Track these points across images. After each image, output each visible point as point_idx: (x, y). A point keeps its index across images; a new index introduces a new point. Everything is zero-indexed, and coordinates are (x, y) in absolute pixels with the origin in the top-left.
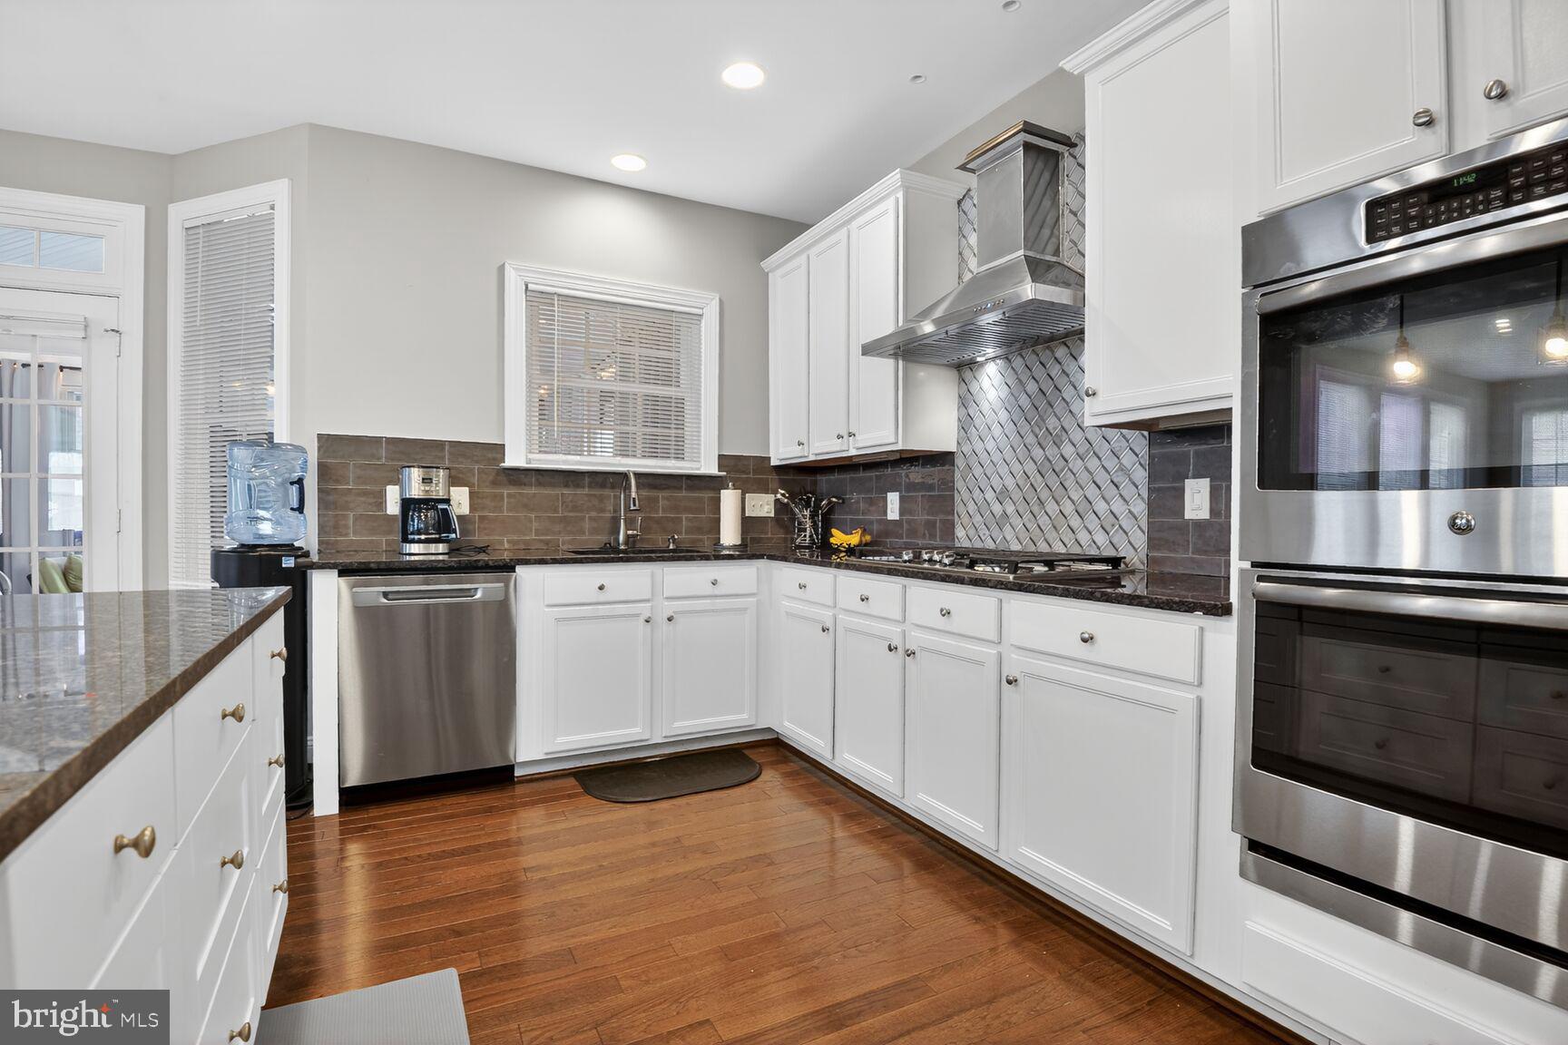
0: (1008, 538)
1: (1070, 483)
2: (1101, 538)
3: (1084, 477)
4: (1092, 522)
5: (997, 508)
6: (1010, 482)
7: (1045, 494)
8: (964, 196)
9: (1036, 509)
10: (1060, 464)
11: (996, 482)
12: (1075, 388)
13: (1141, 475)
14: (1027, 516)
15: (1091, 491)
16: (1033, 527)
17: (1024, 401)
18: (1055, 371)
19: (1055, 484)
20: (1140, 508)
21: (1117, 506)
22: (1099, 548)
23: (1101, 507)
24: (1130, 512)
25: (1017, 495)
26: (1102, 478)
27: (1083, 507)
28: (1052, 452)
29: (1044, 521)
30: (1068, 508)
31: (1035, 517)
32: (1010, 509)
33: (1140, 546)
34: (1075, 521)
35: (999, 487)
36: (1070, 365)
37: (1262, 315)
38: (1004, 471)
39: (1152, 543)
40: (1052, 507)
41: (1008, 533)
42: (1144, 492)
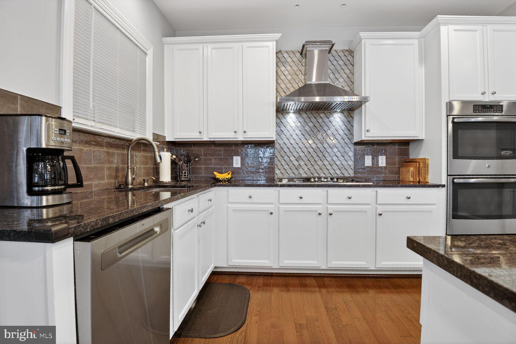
0: (301, 173)
1: (327, 155)
2: (338, 172)
3: (332, 154)
4: (335, 167)
5: (296, 163)
6: (302, 154)
7: (317, 159)
8: (279, 52)
9: (313, 163)
10: (323, 150)
11: (295, 154)
12: (328, 127)
13: (352, 154)
14: (309, 166)
15: (335, 158)
16: (312, 169)
17: (307, 128)
18: (320, 120)
19: (321, 155)
20: (351, 163)
21: (344, 163)
22: (337, 174)
23: (338, 163)
24: (348, 164)
25: (305, 159)
26: (339, 154)
27: (332, 163)
28: (320, 145)
29: (317, 167)
30: (326, 163)
31: (313, 166)
32: (302, 163)
33: (351, 173)
34: (329, 167)
35: (297, 156)
36: (326, 120)
37: (453, 122)
38: (299, 150)
39: (355, 172)
40: (320, 163)
41: (301, 171)
42: (353, 159)
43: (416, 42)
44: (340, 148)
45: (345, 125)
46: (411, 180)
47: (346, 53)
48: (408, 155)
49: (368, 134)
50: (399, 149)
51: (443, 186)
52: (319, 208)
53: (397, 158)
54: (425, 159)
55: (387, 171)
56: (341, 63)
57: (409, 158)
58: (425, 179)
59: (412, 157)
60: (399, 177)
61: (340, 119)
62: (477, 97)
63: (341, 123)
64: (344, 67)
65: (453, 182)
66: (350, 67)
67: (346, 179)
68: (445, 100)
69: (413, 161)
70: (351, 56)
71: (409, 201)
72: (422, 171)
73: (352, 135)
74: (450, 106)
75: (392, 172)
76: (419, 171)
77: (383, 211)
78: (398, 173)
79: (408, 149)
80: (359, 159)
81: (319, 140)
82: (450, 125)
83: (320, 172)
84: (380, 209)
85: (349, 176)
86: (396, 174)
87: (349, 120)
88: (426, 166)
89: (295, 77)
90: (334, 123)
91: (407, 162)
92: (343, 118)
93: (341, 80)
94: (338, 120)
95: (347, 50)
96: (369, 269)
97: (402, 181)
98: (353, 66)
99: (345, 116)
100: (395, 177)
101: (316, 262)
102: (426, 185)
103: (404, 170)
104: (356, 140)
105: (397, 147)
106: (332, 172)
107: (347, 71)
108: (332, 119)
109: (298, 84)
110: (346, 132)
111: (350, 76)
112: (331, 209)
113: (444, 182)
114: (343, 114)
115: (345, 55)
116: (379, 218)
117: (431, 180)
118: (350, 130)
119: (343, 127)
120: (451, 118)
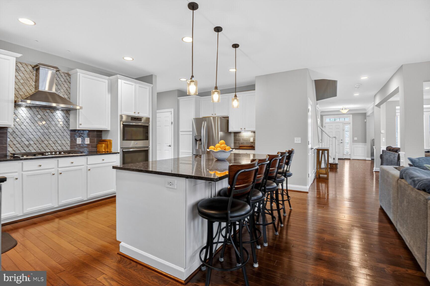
1: (51, 137)
2: (59, 148)
3: (55, 136)
4: (57, 145)
6: (31, 136)
7: (44, 140)
9: (41, 143)
10: (48, 134)
11: (26, 136)
12: (52, 119)
13: (69, 137)
14: (38, 144)
15: (57, 139)
16: (40, 147)
18: (46, 114)
19: (47, 138)
20: (69, 142)
21: (63, 142)
22: (59, 149)
23: (59, 142)
24: (66, 143)
25: (34, 140)
26: (60, 137)
27: (55, 142)
28: (46, 131)
29: (43, 145)
30: (51, 142)
31: (41, 144)
32: (32, 143)
33: (69, 149)
34: (53, 145)
35: (27, 138)
36: (51, 114)
37: (123, 124)
38: (29, 134)
39: (71, 148)
40: (46, 142)
41: (31, 148)
42: (69, 140)
43: (107, 81)
44: (61, 133)
45: (64, 119)
46: (104, 150)
47: (66, 75)
48: (101, 137)
49: (80, 126)
50: (97, 134)
51: (119, 153)
52: (53, 171)
53: (96, 139)
54: (110, 140)
55: (90, 146)
56: (62, 80)
57: (102, 139)
58: (110, 150)
59: (104, 138)
60: (97, 149)
61: (60, 115)
62: (132, 114)
63: (61, 117)
64: (64, 83)
65: (123, 151)
66: (68, 84)
67: (65, 152)
68: (119, 114)
69: (104, 141)
70: (69, 77)
71: (104, 161)
72: (109, 146)
73: (69, 125)
74: (121, 117)
75: (92, 147)
76: (107, 146)
77: (91, 168)
78: (96, 147)
79: (102, 134)
80: (73, 140)
81: (46, 127)
82: (122, 126)
83: (46, 148)
84: (89, 167)
85: (67, 150)
86: (95, 148)
87: (67, 115)
88: (111, 143)
89: (26, 82)
90: (57, 117)
91: (100, 141)
92: (63, 114)
93: (62, 90)
94: (59, 115)
95: (66, 73)
96: (84, 200)
97: (98, 151)
98: (70, 83)
99: (64, 113)
100: (94, 149)
101: (51, 204)
102: (111, 153)
103: (99, 145)
104: (71, 128)
105: (96, 133)
106: (55, 148)
107: (66, 86)
108: (55, 114)
109: (29, 87)
110: (65, 122)
111: (68, 89)
112: (60, 170)
113: (119, 151)
114: (63, 112)
115: (65, 76)
116: (89, 172)
117: (113, 151)
118: (67, 121)
119: (63, 120)
120: (122, 122)
